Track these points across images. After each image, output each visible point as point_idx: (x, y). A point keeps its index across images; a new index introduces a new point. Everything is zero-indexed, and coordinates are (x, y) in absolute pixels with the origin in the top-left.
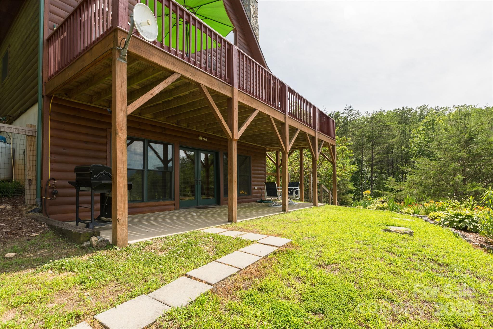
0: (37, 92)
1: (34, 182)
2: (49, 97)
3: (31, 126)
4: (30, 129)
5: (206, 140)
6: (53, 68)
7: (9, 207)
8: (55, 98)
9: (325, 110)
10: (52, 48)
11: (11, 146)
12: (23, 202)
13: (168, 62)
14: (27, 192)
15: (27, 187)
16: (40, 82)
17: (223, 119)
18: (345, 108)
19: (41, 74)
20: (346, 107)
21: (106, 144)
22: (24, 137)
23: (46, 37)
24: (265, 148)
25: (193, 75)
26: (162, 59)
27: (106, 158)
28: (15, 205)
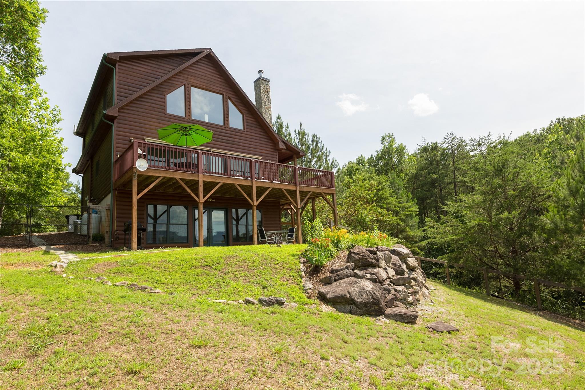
0: (110, 187)
1: (109, 232)
2: (116, 189)
3: (108, 205)
4: (108, 206)
5: (214, 201)
6: (117, 176)
7: (98, 245)
8: (118, 190)
9: (425, 140)
10: (116, 166)
11: (99, 215)
12: (104, 243)
13: (157, 173)
14: (106, 238)
15: (106, 235)
16: (112, 183)
17: (191, 192)
18: (446, 137)
19: (112, 179)
20: (447, 135)
21: (144, 210)
22: (105, 210)
23: (114, 161)
24: (279, 201)
25: (171, 175)
26: (154, 172)
27: (144, 218)
28: (100, 244)
